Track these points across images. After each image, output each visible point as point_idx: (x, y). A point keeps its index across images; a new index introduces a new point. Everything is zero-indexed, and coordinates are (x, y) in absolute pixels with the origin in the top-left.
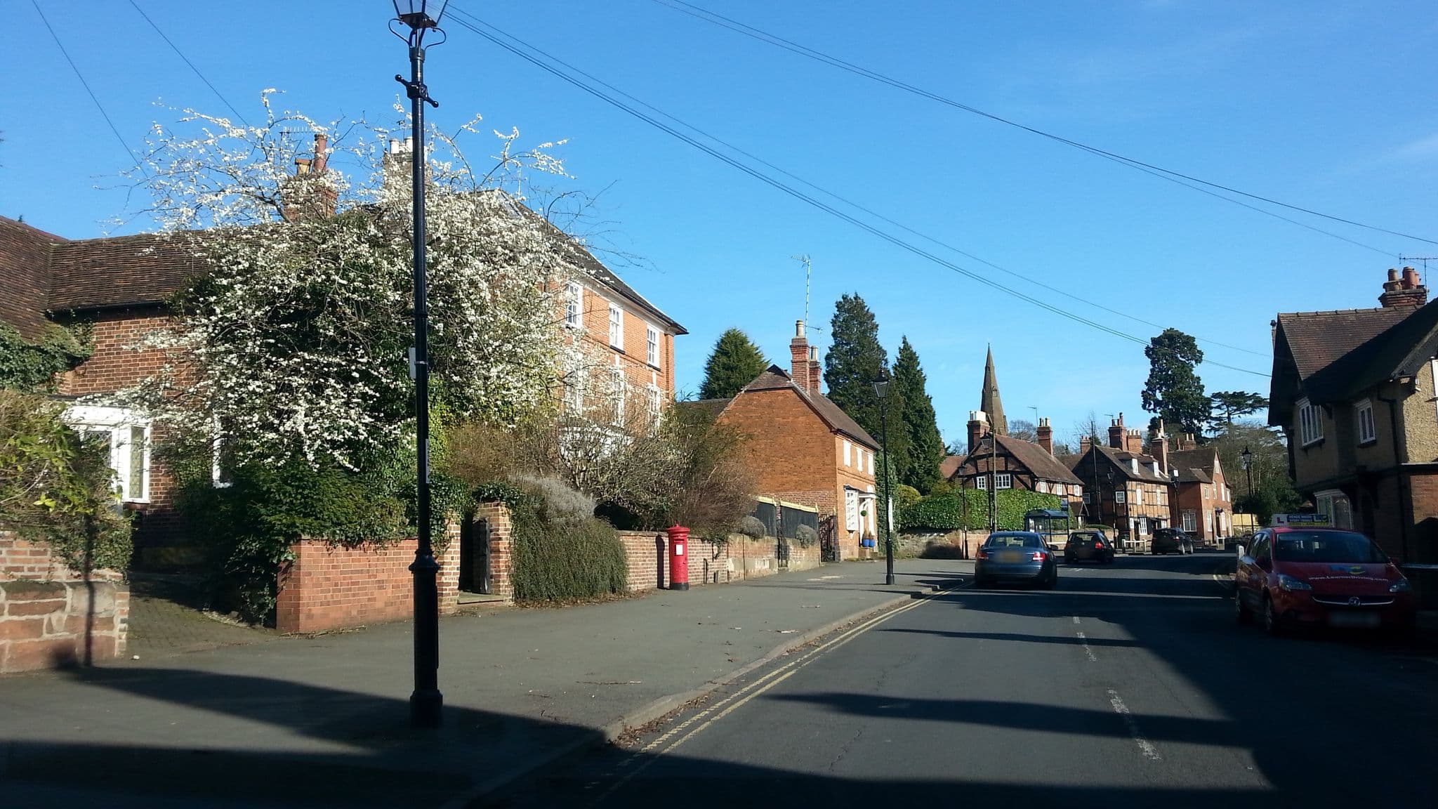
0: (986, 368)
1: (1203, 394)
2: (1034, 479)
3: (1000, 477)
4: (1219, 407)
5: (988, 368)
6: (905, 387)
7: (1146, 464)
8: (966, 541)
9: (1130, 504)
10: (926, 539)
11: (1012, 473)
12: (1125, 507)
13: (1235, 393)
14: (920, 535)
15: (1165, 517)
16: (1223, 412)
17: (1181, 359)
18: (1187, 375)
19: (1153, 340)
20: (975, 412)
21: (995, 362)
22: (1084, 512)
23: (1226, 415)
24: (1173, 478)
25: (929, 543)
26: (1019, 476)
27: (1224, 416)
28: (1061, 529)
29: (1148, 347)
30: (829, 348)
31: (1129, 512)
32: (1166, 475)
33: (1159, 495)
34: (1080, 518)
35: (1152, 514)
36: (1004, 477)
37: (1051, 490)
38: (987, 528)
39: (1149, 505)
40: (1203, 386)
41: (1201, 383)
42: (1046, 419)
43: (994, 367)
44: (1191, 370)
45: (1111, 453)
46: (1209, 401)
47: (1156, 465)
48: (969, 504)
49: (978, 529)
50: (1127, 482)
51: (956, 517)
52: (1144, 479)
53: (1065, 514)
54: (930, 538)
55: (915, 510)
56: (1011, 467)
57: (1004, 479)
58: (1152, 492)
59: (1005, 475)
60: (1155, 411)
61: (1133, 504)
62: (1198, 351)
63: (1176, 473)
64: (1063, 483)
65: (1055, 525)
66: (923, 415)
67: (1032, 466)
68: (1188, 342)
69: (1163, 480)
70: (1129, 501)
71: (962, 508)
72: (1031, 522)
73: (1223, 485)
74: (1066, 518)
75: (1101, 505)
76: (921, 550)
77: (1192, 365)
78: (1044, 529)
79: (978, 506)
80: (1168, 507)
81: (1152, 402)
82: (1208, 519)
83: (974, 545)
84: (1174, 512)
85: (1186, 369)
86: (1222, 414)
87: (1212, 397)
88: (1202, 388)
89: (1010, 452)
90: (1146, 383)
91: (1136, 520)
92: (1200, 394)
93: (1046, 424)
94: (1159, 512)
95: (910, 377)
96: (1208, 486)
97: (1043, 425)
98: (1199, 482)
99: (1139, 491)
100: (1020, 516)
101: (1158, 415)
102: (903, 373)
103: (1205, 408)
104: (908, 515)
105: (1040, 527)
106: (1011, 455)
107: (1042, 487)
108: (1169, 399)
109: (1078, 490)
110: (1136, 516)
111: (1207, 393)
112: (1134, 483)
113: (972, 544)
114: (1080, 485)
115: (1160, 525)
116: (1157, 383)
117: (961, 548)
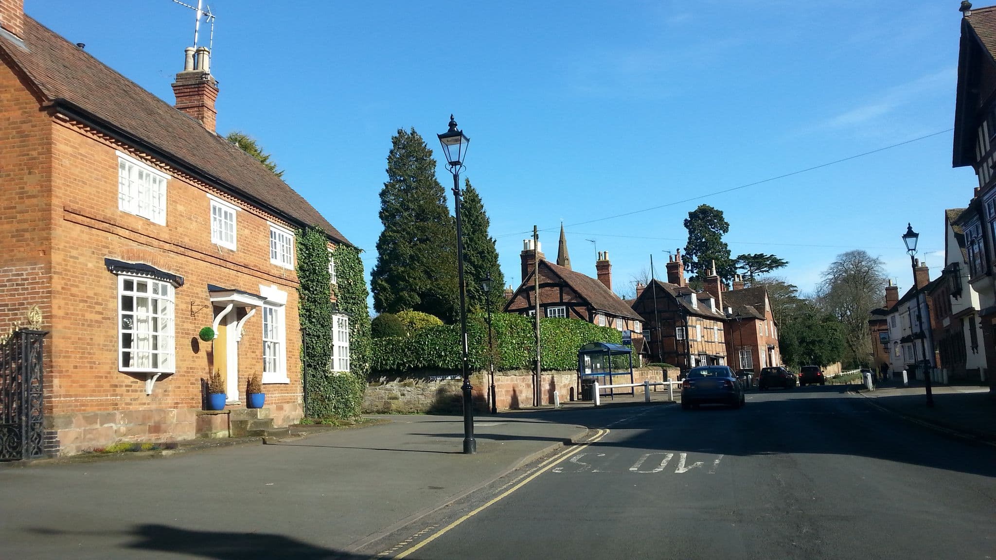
0: (560, 241)
1: (730, 258)
2: (592, 311)
3: (554, 310)
4: (742, 268)
5: (561, 242)
6: (467, 228)
7: (703, 301)
8: (493, 387)
9: (691, 340)
10: (435, 385)
11: (569, 305)
12: (686, 344)
13: (756, 255)
14: (428, 380)
15: (722, 354)
16: (746, 271)
17: (712, 229)
18: (717, 242)
19: (691, 214)
20: (529, 241)
21: (567, 237)
22: (645, 349)
23: (749, 273)
24: (728, 315)
25: (441, 391)
26: (576, 308)
27: (747, 274)
28: (623, 368)
29: (686, 220)
30: (385, 184)
31: (690, 349)
32: (722, 312)
33: (716, 332)
34: (641, 356)
35: (711, 352)
36: (558, 310)
37: (610, 325)
38: (527, 368)
39: (708, 342)
40: (730, 251)
41: (728, 248)
42: (605, 253)
43: (566, 241)
44: (720, 238)
45: (671, 289)
46: (735, 262)
47: (713, 301)
48: (498, 333)
49: (512, 369)
50: (688, 317)
51: (477, 352)
52: (704, 314)
53: (627, 349)
54: (442, 383)
55: (418, 342)
56: (566, 298)
57: (559, 313)
58: (710, 329)
59: (561, 308)
60: (692, 272)
61: (693, 340)
62: (725, 223)
63: (730, 310)
64: (623, 318)
65: (615, 362)
66: (485, 256)
67: (590, 298)
68: (719, 215)
69: (720, 316)
70: (690, 337)
71: (487, 339)
72: (587, 359)
73: (772, 323)
74: (629, 353)
75: (662, 342)
76: (429, 401)
77: (721, 234)
78: (603, 368)
79: (512, 336)
80: (724, 345)
81: (690, 265)
82: (763, 356)
83: (507, 391)
84: (730, 349)
85: (716, 238)
86: (745, 273)
87: (738, 258)
88: (728, 252)
89: (565, 282)
90: (685, 249)
91: (697, 357)
92: (728, 258)
93: (605, 259)
94: (717, 350)
95: (473, 219)
96: (761, 322)
97: (602, 259)
98: (754, 318)
99: (698, 326)
100: (573, 351)
101: (695, 275)
102: (466, 216)
103: (731, 269)
104: (409, 349)
105: (598, 365)
106: (567, 285)
107: (601, 320)
108: (703, 261)
109: (638, 327)
110: (696, 353)
111: (733, 257)
112: (694, 318)
113: (503, 391)
114: (640, 321)
115: (718, 363)
116: (694, 249)
117: (486, 397)
